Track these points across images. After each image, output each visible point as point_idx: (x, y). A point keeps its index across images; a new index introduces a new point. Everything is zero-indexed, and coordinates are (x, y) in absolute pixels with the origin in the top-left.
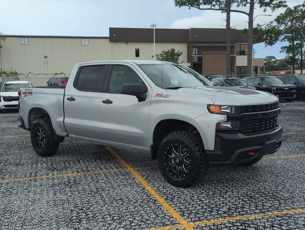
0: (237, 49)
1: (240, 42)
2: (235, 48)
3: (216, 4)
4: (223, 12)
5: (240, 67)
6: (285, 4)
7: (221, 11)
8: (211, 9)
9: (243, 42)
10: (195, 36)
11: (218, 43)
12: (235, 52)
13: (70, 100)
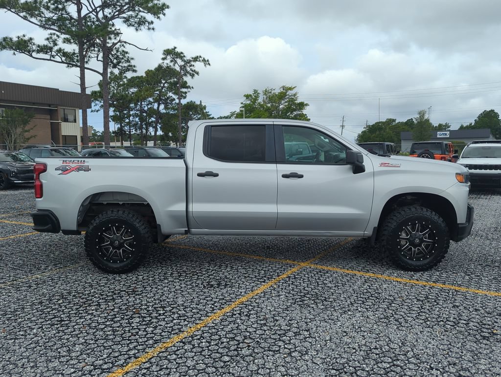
0: (61, 114)
1: (64, 106)
2: (59, 112)
3: (57, 55)
4: (68, 66)
5: (65, 136)
6: (134, 68)
7: (66, 65)
8: (50, 60)
9: (70, 107)
10: (3, 92)
11: (34, 104)
12: (60, 118)
13: (206, 177)
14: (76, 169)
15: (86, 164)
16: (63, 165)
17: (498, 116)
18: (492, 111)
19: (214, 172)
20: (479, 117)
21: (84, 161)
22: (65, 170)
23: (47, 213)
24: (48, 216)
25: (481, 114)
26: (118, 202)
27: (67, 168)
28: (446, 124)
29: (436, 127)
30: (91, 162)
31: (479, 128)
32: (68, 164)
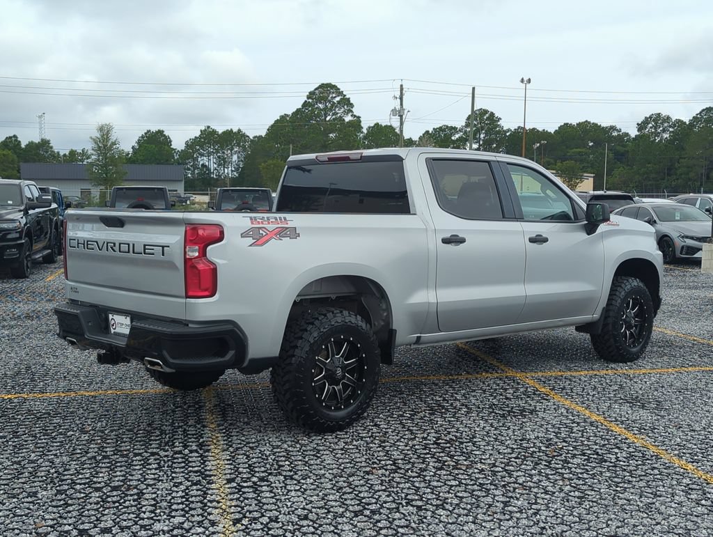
13: (453, 244)
14: (276, 235)
15: (290, 225)
16: (253, 226)
17: (171, 141)
18: (160, 132)
19: (460, 236)
20: (139, 142)
21: (285, 218)
22: (259, 238)
23: (230, 327)
24: (232, 331)
25: (142, 137)
26: (329, 296)
27: (261, 232)
28: (83, 151)
29: (65, 155)
30: (296, 220)
31: (143, 162)
32: (261, 226)
